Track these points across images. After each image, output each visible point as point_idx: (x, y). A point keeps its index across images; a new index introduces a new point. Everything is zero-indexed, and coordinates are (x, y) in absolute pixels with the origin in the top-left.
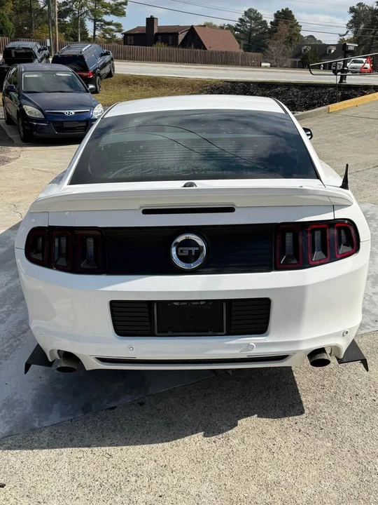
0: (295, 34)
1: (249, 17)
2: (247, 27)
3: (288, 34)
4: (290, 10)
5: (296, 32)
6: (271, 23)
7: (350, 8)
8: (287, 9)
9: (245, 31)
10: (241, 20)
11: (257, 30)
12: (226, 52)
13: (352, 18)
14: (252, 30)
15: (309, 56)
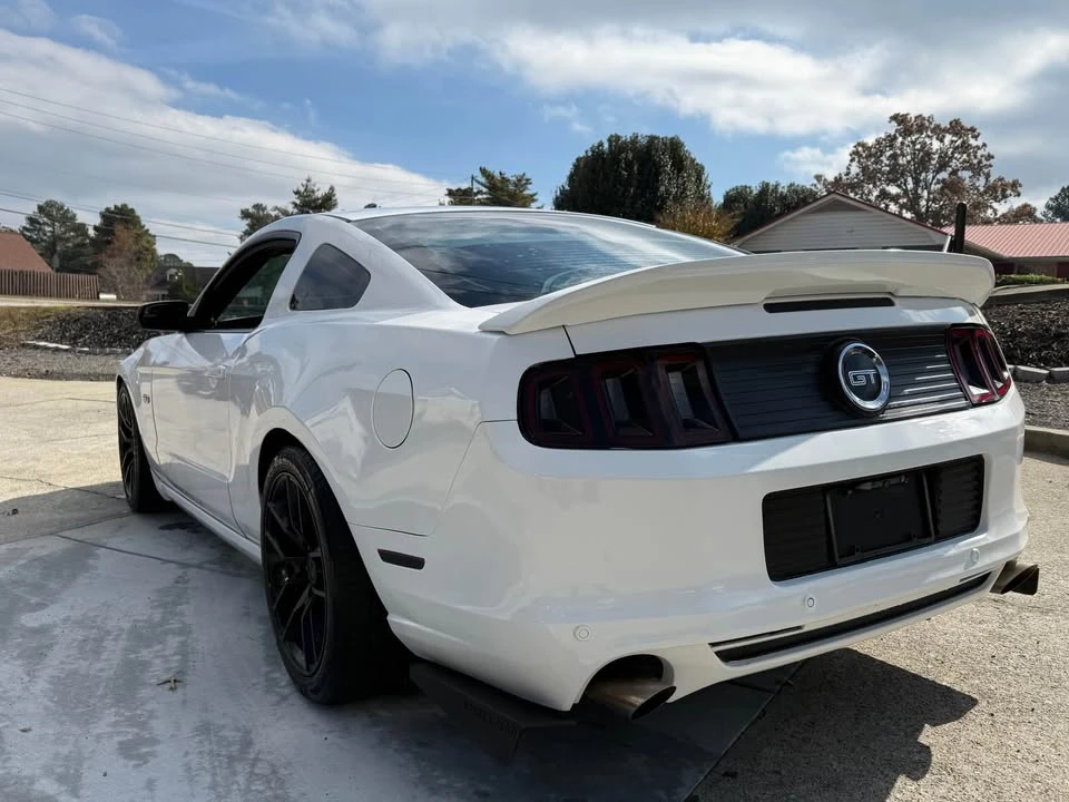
0: (147, 250)
1: (49, 215)
2: (45, 235)
3: (134, 248)
4: (130, 207)
5: (147, 246)
6: (95, 228)
7: (242, 212)
8: (125, 206)
9: (43, 240)
10: (32, 220)
11: (68, 240)
12: (21, 272)
13: (247, 228)
14: (56, 239)
15: (184, 286)
